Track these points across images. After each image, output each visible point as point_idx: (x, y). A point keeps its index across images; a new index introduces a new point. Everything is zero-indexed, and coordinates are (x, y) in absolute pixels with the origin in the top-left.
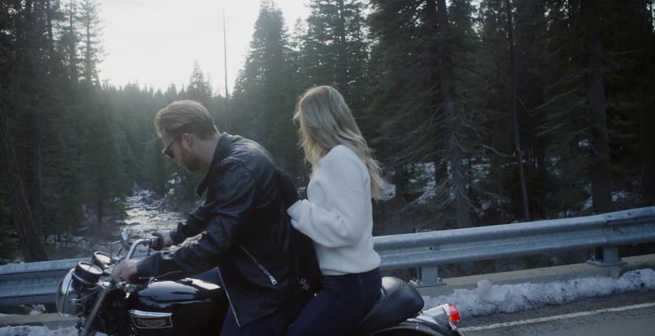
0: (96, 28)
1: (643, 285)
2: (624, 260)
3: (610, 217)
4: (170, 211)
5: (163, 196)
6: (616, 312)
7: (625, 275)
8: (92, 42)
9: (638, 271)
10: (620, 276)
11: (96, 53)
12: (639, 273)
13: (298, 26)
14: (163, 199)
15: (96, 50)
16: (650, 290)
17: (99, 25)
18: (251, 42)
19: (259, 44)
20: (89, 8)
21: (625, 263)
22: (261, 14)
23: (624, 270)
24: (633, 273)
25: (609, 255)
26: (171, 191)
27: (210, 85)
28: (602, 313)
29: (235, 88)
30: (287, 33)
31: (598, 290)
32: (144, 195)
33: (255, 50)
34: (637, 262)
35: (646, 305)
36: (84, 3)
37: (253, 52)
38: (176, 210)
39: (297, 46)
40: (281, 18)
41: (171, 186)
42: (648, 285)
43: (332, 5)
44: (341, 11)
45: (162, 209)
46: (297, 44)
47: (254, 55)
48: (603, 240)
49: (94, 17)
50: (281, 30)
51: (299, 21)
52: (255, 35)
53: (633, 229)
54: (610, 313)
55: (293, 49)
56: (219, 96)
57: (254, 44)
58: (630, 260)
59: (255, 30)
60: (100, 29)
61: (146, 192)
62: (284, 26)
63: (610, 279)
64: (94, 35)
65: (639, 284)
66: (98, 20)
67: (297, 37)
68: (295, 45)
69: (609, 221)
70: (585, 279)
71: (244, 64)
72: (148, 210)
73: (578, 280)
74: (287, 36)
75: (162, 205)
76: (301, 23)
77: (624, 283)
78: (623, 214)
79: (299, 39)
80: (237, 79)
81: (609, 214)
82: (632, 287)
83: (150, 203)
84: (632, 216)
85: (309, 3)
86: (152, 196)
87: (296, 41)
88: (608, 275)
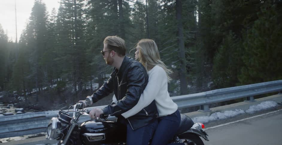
1: (218, 118)
2: (211, 109)
3: (206, 93)
6: (213, 128)
7: (212, 115)
9: (216, 113)
10: (210, 115)
12: (216, 114)
13: (53, 11)
16: (221, 120)
18: (30, 17)
19: (34, 18)
21: (211, 110)
22: (35, 4)
23: (211, 113)
24: (214, 114)
25: (206, 107)
27: (7, 36)
28: (209, 129)
29: (20, 38)
30: (48, 14)
31: (204, 121)
33: (32, 21)
34: (215, 110)
35: (222, 125)
37: (30, 22)
39: (53, 21)
40: (45, 7)
42: (220, 118)
43: (70, 3)
44: (75, 6)
46: (53, 20)
47: (31, 23)
48: (205, 102)
50: (45, 13)
51: (54, 9)
52: (32, 14)
53: (213, 97)
54: (212, 129)
55: (51, 21)
56: (12, 42)
57: (31, 18)
58: (213, 109)
59: (32, 12)
62: (47, 11)
63: (207, 116)
65: (217, 118)
67: (53, 16)
68: (51, 20)
69: (206, 95)
70: (199, 117)
71: (26, 27)
73: (197, 118)
74: (48, 15)
76: (55, 10)
77: (212, 118)
78: (211, 92)
80: (22, 34)
81: (206, 92)
82: (215, 119)
84: (214, 93)
85: (60, 1)
88: (206, 115)
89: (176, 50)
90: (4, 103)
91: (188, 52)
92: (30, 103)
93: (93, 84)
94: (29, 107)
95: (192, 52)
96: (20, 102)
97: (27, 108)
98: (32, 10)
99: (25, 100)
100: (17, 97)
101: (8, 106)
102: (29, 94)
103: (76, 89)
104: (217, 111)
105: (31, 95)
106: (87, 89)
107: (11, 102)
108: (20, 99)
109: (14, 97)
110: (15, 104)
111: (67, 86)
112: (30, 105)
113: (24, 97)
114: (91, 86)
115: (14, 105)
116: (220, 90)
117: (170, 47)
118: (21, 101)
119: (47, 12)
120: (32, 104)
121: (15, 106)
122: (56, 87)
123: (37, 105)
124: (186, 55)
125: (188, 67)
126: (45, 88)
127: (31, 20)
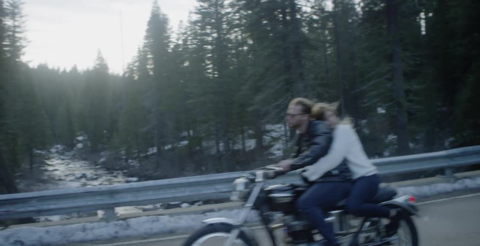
0: (21, 21)
4: (80, 160)
5: (72, 149)
8: (18, 32)
11: (21, 41)
14: (72, 152)
15: (21, 38)
17: (23, 19)
20: (14, 6)
26: (80, 145)
32: (57, 148)
36: (11, 2)
38: (85, 159)
41: (79, 142)
45: (74, 158)
49: (19, 12)
52: (148, 31)
57: (147, 38)
59: (148, 27)
60: (24, 22)
61: (59, 146)
62: (170, 25)
64: (18, 27)
66: (22, 15)
72: (63, 159)
75: (73, 156)
79: (181, 35)
83: (62, 154)
86: (64, 149)
87: (180, 37)
89: (389, 85)
90: (108, 169)
91: (409, 87)
92: (147, 170)
93: (246, 141)
94: (144, 176)
95: (415, 87)
96: (131, 168)
97: (142, 178)
98: (148, 25)
99: (138, 165)
100: (126, 160)
101: (115, 174)
102: (145, 156)
103: (218, 149)
104: (466, 178)
105: (147, 157)
106: (236, 148)
107: (118, 168)
108: (132, 164)
109: (123, 161)
110: (125, 171)
111: (204, 144)
112: (147, 173)
113: (138, 160)
114: (244, 144)
115: (124, 173)
116: (470, 148)
117: (378, 80)
118: (133, 166)
119: (170, 27)
120: (151, 172)
121: (125, 175)
122: (186, 146)
123: (157, 173)
124: (408, 92)
125: (410, 114)
126: (170, 146)
127: (146, 40)
